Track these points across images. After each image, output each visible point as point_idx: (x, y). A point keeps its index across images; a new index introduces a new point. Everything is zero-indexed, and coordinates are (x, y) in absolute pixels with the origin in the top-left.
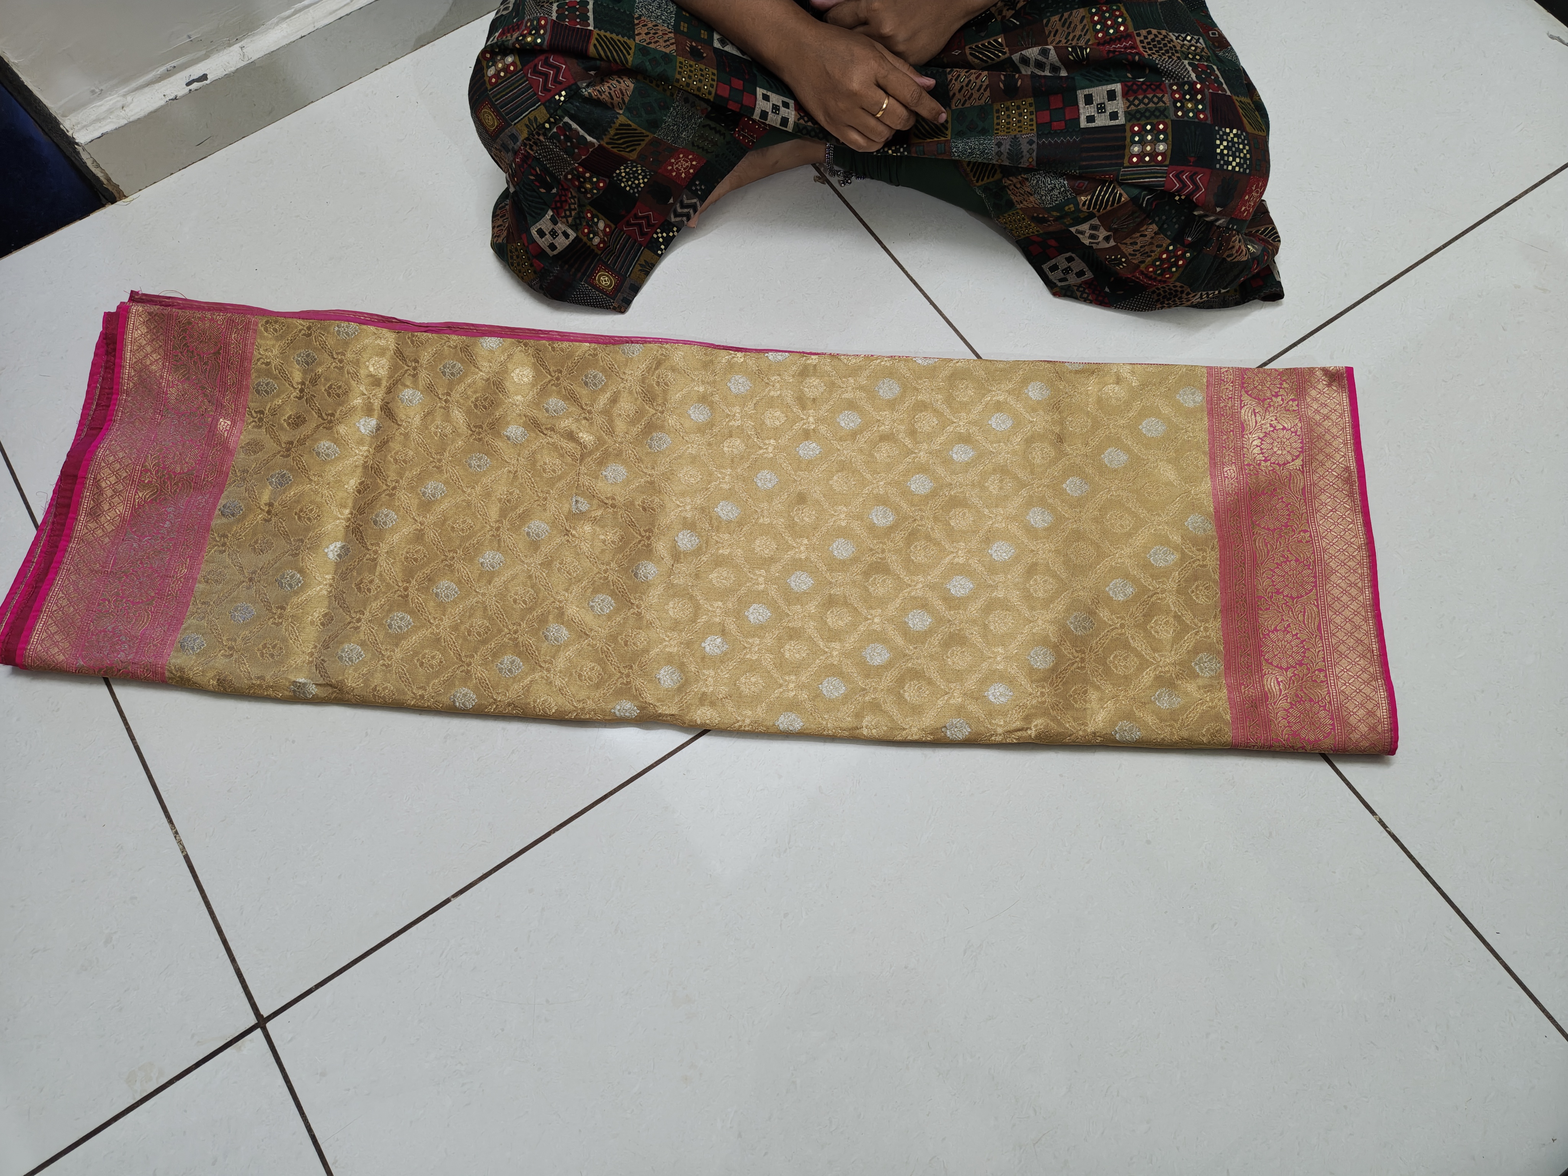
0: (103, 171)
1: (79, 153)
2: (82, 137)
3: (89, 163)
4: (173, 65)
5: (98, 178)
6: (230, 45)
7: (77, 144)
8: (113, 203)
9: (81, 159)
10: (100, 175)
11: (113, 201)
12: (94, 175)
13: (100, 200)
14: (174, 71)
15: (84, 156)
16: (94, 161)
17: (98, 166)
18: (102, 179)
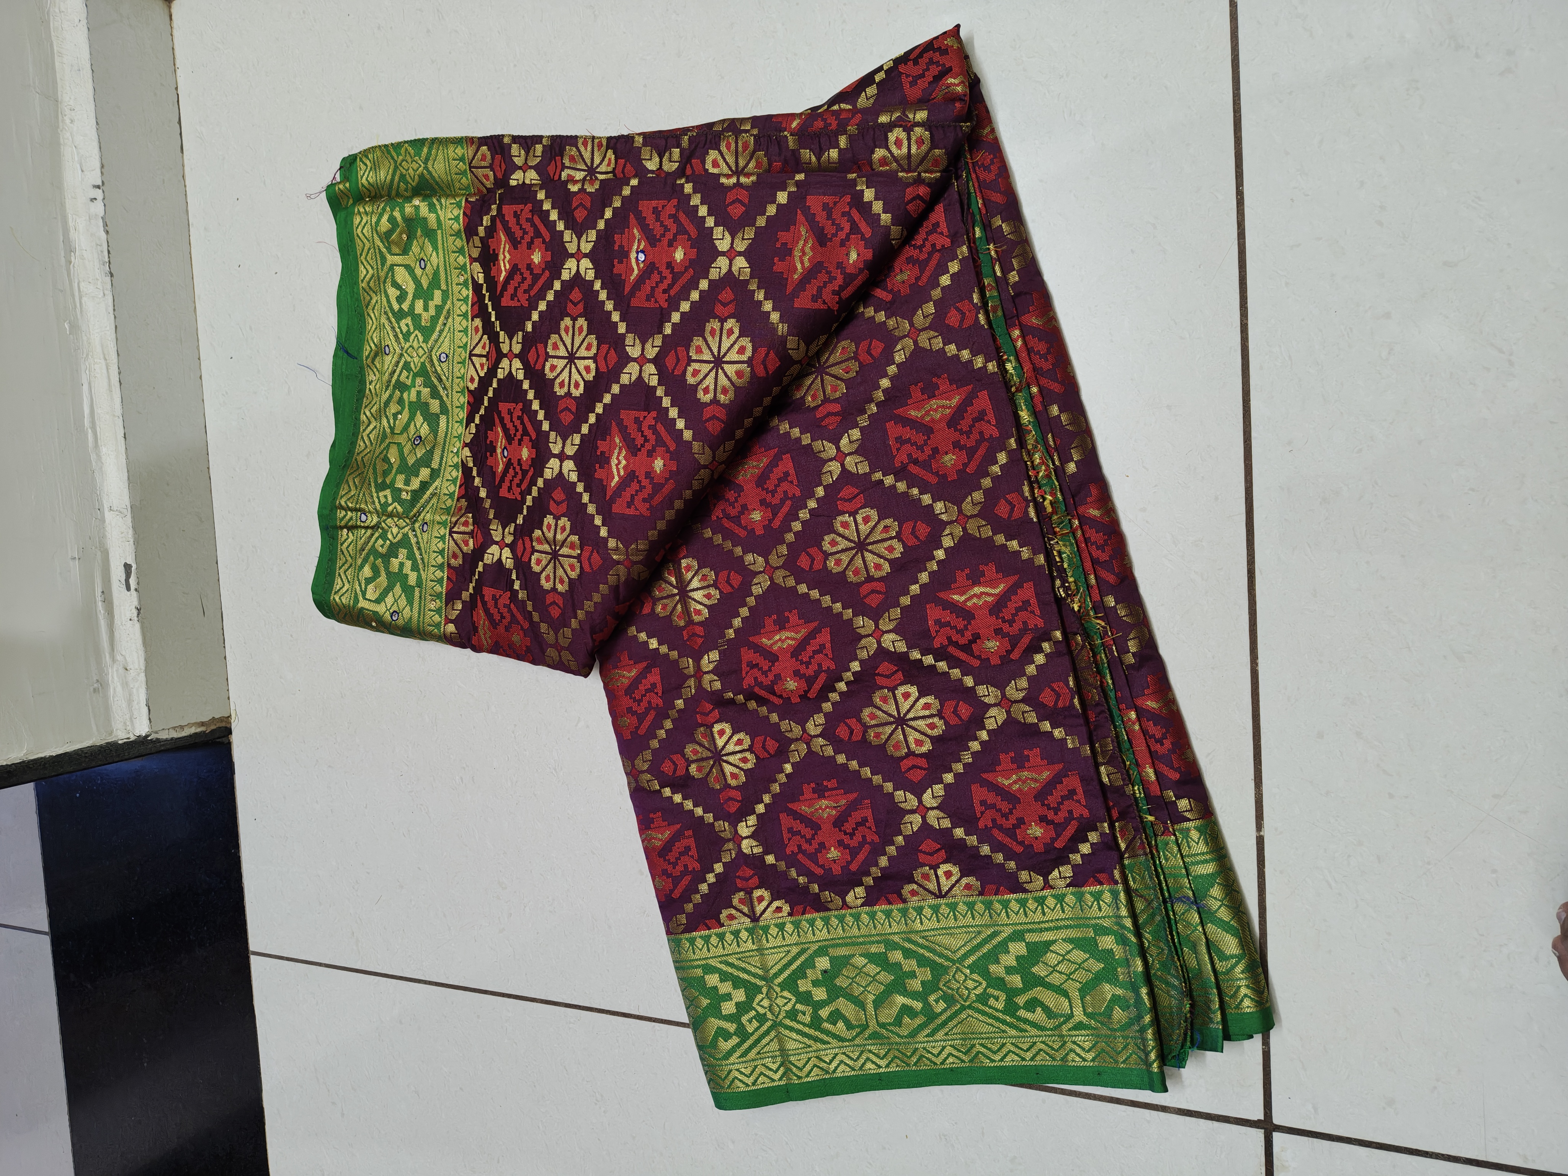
0: (190, 725)
1: (158, 739)
2: (141, 728)
3: (175, 735)
4: (100, 594)
5: (196, 735)
6: (103, 520)
7: (147, 736)
8: (231, 733)
9: (166, 740)
10: (193, 730)
11: (229, 731)
12: (190, 736)
13: (222, 743)
14: (107, 596)
15: (164, 736)
16: (174, 728)
17: (182, 727)
18: (199, 730)
